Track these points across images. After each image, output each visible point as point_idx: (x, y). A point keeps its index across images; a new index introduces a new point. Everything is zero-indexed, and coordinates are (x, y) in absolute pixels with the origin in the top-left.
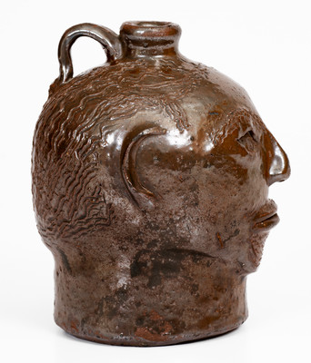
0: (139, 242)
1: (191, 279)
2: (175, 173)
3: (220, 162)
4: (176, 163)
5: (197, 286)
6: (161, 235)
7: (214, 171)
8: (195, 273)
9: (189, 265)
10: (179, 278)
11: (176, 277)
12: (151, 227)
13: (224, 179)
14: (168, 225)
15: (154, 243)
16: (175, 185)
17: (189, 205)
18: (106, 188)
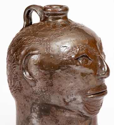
0: (32, 99)
1: (55, 117)
2: (43, 71)
3: (64, 68)
4: (43, 67)
5: (58, 120)
6: (39, 97)
7: (60, 72)
8: (57, 115)
9: (54, 111)
10: (50, 116)
11: (49, 115)
12: (34, 93)
13: (66, 75)
14: (41, 93)
15: (37, 100)
16: (42, 76)
17: (49, 85)
18: (18, 75)
